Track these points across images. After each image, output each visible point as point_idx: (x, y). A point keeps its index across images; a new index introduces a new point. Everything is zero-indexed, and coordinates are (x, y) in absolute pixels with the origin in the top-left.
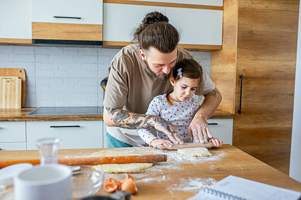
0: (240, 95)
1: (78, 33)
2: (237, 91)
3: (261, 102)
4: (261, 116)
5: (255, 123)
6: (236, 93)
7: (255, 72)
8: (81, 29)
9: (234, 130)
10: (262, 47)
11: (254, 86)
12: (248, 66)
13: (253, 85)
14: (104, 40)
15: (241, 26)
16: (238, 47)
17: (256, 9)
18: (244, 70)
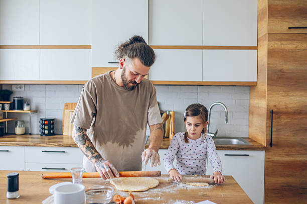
0: (271, 129)
2: (268, 125)
3: (293, 136)
4: (294, 149)
5: (288, 155)
6: (267, 127)
7: (286, 108)
9: (266, 161)
10: (292, 84)
11: (286, 121)
12: (279, 102)
13: (284, 120)
15: (271, 66)
16: (268, 84)
17: (285, 49)
18: (275, 106)
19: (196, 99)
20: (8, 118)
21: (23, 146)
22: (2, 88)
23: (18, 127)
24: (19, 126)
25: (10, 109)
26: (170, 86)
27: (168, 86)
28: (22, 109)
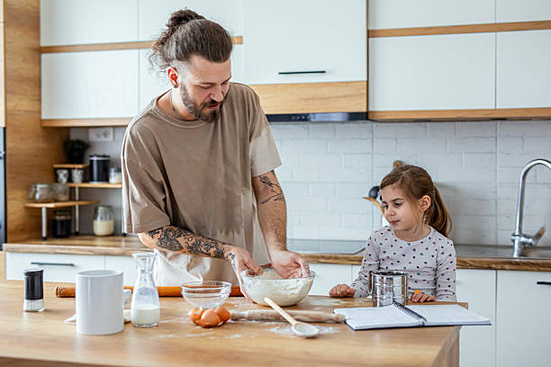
1: (323, 99)
8: (326, 92)
14: (371, 109)
19: (491, 153)
20: (80, 200)
21: (101, 254)
22: (68, 136)
23: (99, 218)
24: (101, 218)
25: (84, 181)
26: (428, 124)
27: (423, 124)
28: (107, 179)
